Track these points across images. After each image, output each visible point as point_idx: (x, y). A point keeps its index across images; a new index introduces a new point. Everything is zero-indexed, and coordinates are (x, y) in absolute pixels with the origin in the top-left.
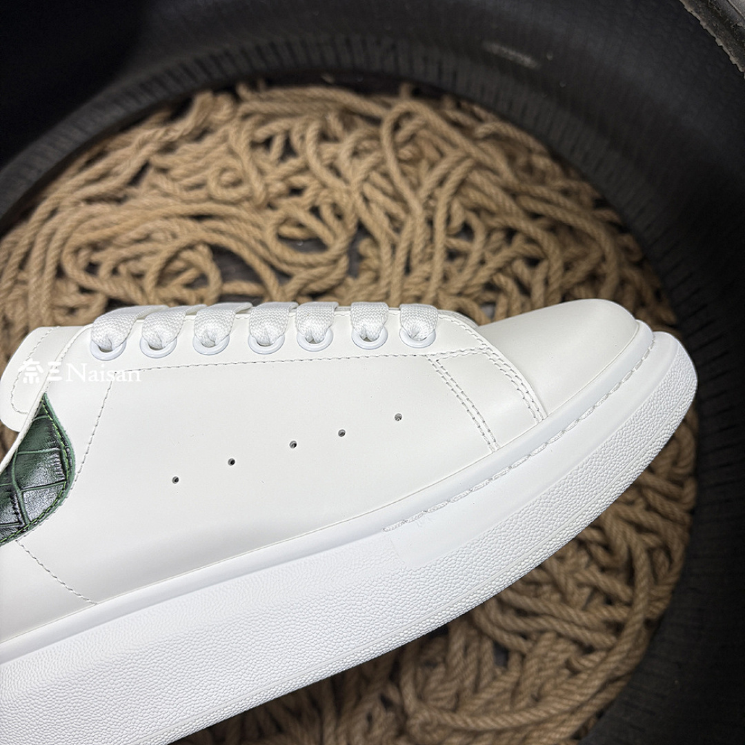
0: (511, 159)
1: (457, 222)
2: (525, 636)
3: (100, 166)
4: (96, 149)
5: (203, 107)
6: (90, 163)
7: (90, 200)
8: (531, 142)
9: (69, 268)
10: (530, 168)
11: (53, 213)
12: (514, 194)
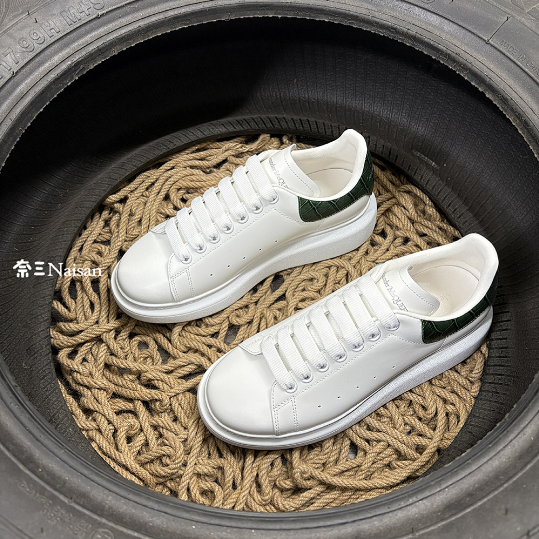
0: (416, 205)
1: (380, 228)
2: (368, 441)
3: (202, 154)
4: (204, 145)
5: (263, 141)
6: (198, 150)
7: (192, 167)
8: (427, 201)
9: (173, 196)
10: (424, 212)
11: (173, 168)
12: (413, 222)
